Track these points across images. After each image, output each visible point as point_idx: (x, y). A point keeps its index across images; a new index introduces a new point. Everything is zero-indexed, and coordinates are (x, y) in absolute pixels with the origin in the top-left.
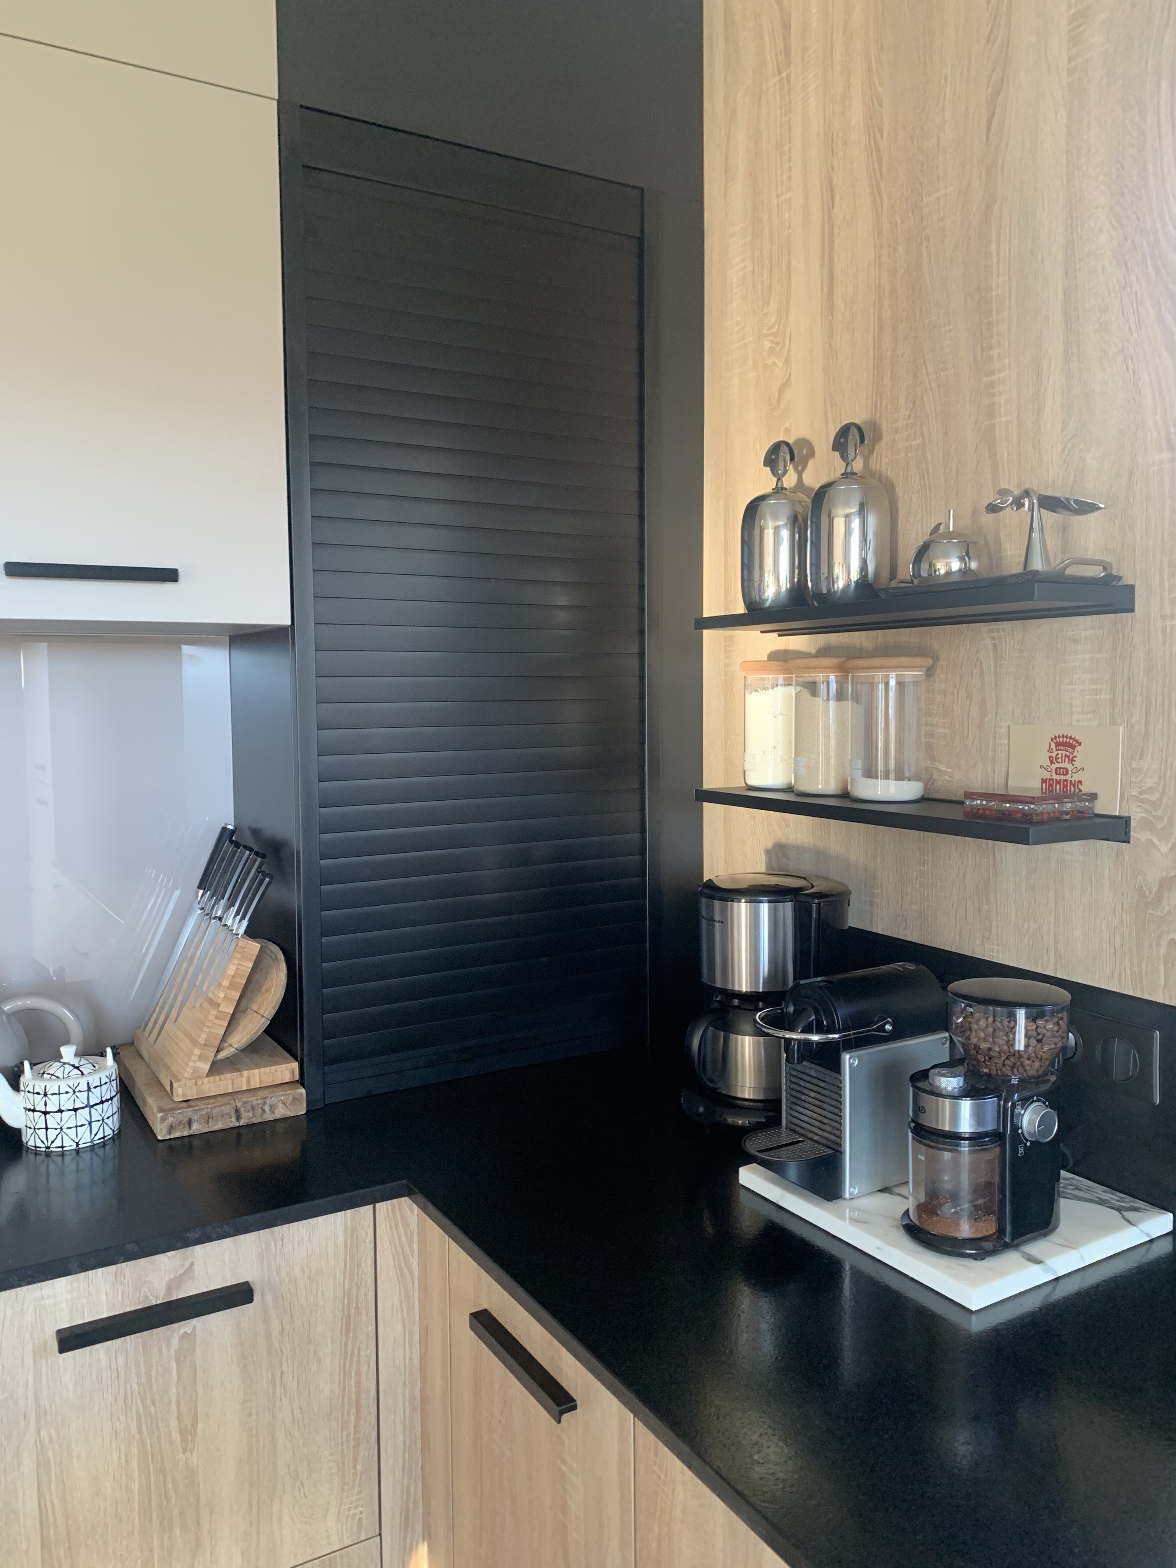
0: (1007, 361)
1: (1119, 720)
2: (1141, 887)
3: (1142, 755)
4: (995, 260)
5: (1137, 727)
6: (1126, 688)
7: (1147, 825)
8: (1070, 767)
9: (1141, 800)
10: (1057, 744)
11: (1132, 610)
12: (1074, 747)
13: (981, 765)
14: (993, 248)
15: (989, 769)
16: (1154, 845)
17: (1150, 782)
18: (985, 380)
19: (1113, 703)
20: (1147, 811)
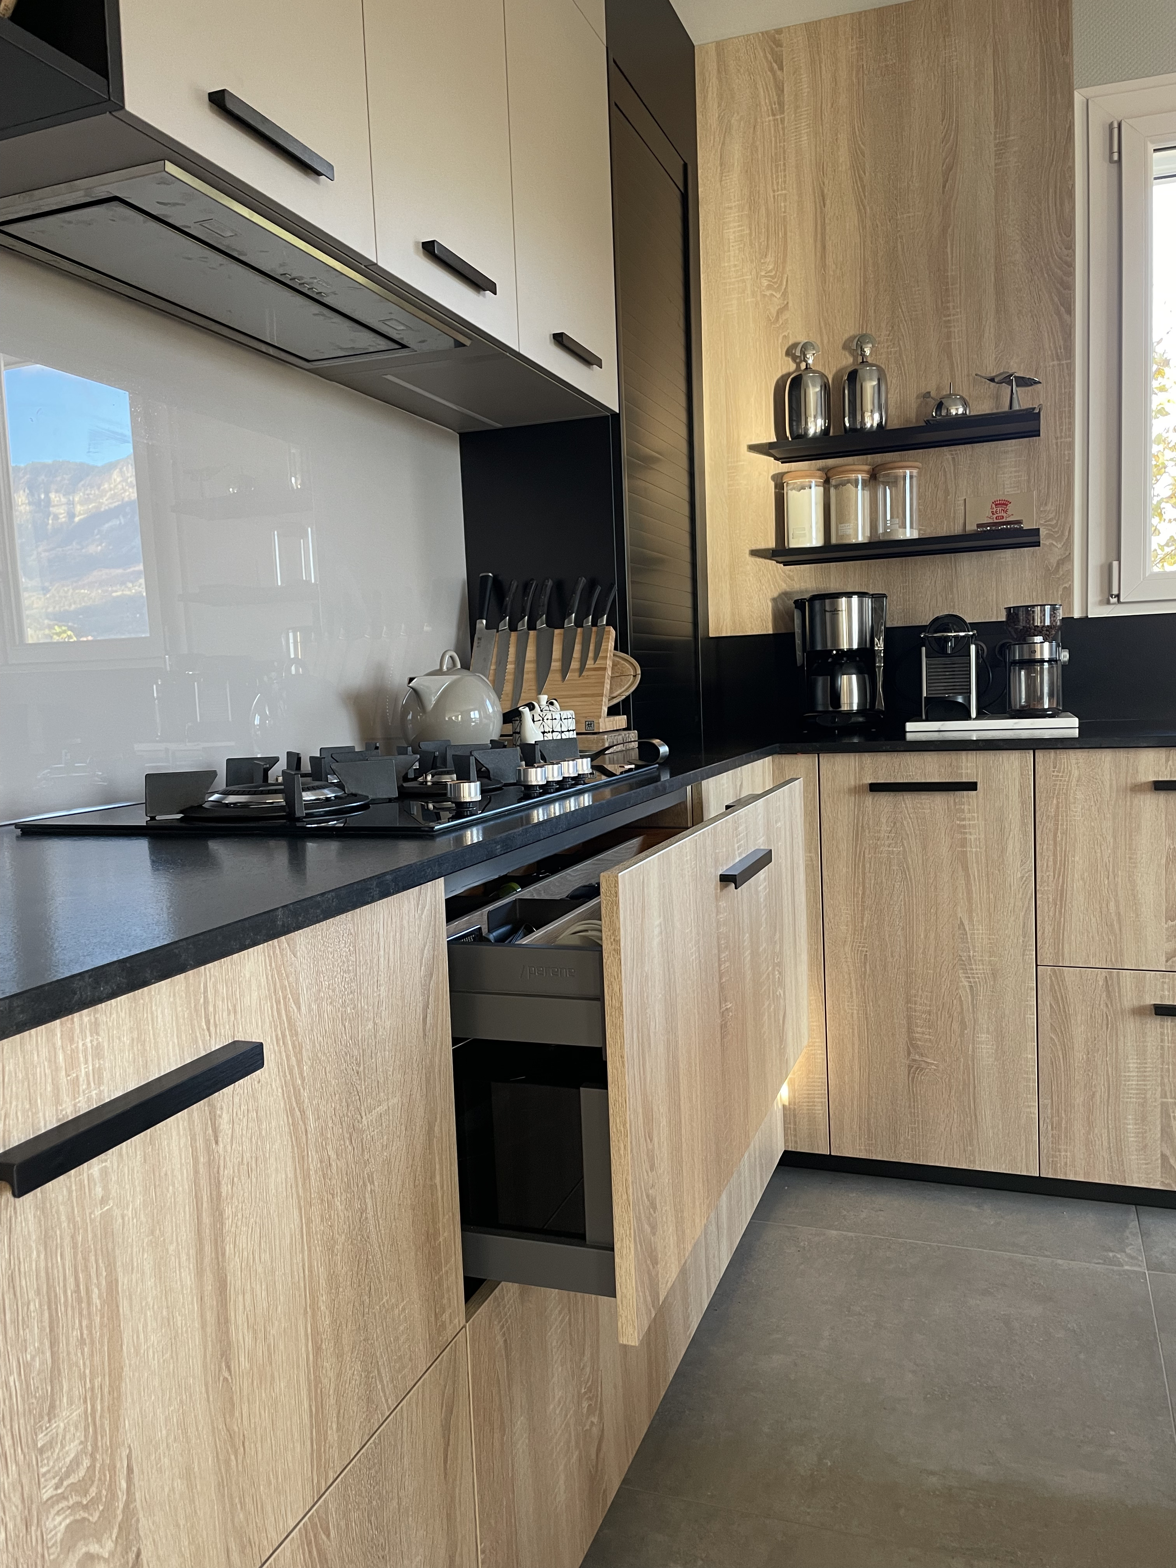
0: (959, 310)
1: (1032, 489)
2: (1047, 566)
3: (1046, 504)
4: (950, 257)
5: (1043, 491)
6: (1036, 473)
7: (1049, 536)
8: (1005, 515)
9: (1046, 525)
10: (996, 505)
11: (1039, 435)
12: (1007, 505)
13: (945, 522)
14: (949, 250)
15: (952, 524)
16: (1054, 545)
17: (1051, 516)
18: (944, 319)
19: (1029, 481)
20: (1049, 530)
